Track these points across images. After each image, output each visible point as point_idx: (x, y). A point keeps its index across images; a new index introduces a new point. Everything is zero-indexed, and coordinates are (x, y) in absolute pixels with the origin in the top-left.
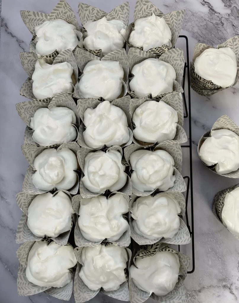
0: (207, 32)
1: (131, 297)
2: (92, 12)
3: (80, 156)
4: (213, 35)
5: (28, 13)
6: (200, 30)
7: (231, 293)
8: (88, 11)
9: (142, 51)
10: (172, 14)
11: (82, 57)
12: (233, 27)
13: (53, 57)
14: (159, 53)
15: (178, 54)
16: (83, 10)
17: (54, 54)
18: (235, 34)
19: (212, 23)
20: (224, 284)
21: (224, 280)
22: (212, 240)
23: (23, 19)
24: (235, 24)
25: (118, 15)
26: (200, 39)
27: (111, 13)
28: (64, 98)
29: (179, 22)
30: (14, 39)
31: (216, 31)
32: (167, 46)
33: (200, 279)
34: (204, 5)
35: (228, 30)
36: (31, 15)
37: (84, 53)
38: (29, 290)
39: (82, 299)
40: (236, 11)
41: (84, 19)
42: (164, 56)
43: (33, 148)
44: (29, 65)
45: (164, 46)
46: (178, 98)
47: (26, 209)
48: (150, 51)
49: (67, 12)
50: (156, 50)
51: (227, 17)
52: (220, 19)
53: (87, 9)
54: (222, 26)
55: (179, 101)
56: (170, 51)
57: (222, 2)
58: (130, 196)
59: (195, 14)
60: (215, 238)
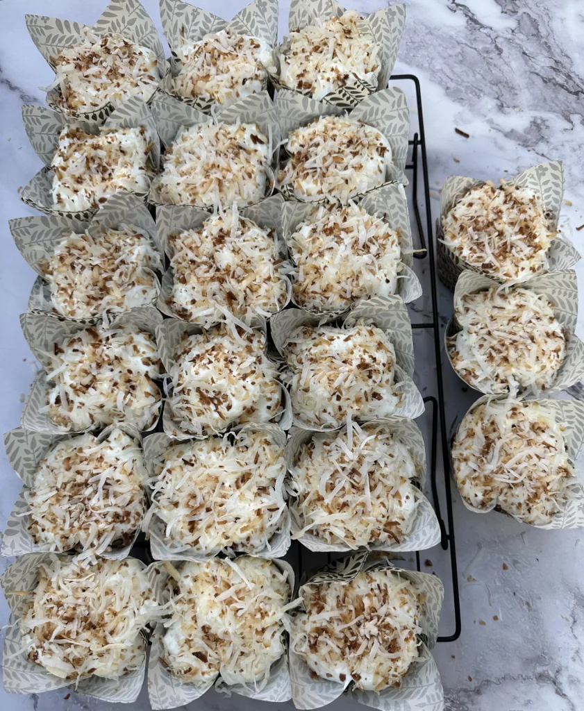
0: (465, 68)
1: (295, 691)
2: (193, 20)
3: (163, 341)
4: (478, 76)
5: (45, 22)
6: (448, 65)
7: (559, 694)
8: (184, 16)
9: (310, 100)
10: (377, 18)
11: (170, 116)
12: (523, 57)
13: (102, 120)
14: (348, 102)
15: (394, 102)
16: (171, 14)
17: (103, 111)
18: (528, 73)
19: (475, 49)
20: (539, 669)
21: (539, 660)
22: (502, 557)
23: (32, 36)
24: (527, 50)
25: (252, 26)
26: (449, 85)
27: (238, 20)
28: (126, 209)
29: (394, 35)
30: (16, 95)
31: (486, 67)
32: (366, 83)
33: (478, 659)
34: (455, 11)
35: (514, 65)
36: (51, 28)
37: (173, 106)
38: (34, 682)
39: (170, 700)
40: (528, 23)
41: (175, 34)
42: (361, 110)
43: (49, 327)
44: (45, 137)
45: (358, 83)
46: (397, 198)
47: (30, 476)
48: (328, 98)
49: (135, 19)
50: (340, 96)
51: (509, 36)
52: (493, 41)
53: (181, 11)
54: (499, 54)
55: (401, 206)
56: (374, 98)
57: (495, 3)
58: (287, 432)
59: (435, 32)
60: (510, 553)
